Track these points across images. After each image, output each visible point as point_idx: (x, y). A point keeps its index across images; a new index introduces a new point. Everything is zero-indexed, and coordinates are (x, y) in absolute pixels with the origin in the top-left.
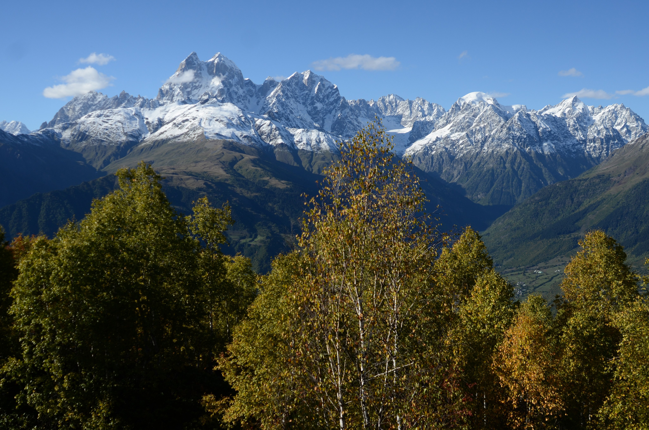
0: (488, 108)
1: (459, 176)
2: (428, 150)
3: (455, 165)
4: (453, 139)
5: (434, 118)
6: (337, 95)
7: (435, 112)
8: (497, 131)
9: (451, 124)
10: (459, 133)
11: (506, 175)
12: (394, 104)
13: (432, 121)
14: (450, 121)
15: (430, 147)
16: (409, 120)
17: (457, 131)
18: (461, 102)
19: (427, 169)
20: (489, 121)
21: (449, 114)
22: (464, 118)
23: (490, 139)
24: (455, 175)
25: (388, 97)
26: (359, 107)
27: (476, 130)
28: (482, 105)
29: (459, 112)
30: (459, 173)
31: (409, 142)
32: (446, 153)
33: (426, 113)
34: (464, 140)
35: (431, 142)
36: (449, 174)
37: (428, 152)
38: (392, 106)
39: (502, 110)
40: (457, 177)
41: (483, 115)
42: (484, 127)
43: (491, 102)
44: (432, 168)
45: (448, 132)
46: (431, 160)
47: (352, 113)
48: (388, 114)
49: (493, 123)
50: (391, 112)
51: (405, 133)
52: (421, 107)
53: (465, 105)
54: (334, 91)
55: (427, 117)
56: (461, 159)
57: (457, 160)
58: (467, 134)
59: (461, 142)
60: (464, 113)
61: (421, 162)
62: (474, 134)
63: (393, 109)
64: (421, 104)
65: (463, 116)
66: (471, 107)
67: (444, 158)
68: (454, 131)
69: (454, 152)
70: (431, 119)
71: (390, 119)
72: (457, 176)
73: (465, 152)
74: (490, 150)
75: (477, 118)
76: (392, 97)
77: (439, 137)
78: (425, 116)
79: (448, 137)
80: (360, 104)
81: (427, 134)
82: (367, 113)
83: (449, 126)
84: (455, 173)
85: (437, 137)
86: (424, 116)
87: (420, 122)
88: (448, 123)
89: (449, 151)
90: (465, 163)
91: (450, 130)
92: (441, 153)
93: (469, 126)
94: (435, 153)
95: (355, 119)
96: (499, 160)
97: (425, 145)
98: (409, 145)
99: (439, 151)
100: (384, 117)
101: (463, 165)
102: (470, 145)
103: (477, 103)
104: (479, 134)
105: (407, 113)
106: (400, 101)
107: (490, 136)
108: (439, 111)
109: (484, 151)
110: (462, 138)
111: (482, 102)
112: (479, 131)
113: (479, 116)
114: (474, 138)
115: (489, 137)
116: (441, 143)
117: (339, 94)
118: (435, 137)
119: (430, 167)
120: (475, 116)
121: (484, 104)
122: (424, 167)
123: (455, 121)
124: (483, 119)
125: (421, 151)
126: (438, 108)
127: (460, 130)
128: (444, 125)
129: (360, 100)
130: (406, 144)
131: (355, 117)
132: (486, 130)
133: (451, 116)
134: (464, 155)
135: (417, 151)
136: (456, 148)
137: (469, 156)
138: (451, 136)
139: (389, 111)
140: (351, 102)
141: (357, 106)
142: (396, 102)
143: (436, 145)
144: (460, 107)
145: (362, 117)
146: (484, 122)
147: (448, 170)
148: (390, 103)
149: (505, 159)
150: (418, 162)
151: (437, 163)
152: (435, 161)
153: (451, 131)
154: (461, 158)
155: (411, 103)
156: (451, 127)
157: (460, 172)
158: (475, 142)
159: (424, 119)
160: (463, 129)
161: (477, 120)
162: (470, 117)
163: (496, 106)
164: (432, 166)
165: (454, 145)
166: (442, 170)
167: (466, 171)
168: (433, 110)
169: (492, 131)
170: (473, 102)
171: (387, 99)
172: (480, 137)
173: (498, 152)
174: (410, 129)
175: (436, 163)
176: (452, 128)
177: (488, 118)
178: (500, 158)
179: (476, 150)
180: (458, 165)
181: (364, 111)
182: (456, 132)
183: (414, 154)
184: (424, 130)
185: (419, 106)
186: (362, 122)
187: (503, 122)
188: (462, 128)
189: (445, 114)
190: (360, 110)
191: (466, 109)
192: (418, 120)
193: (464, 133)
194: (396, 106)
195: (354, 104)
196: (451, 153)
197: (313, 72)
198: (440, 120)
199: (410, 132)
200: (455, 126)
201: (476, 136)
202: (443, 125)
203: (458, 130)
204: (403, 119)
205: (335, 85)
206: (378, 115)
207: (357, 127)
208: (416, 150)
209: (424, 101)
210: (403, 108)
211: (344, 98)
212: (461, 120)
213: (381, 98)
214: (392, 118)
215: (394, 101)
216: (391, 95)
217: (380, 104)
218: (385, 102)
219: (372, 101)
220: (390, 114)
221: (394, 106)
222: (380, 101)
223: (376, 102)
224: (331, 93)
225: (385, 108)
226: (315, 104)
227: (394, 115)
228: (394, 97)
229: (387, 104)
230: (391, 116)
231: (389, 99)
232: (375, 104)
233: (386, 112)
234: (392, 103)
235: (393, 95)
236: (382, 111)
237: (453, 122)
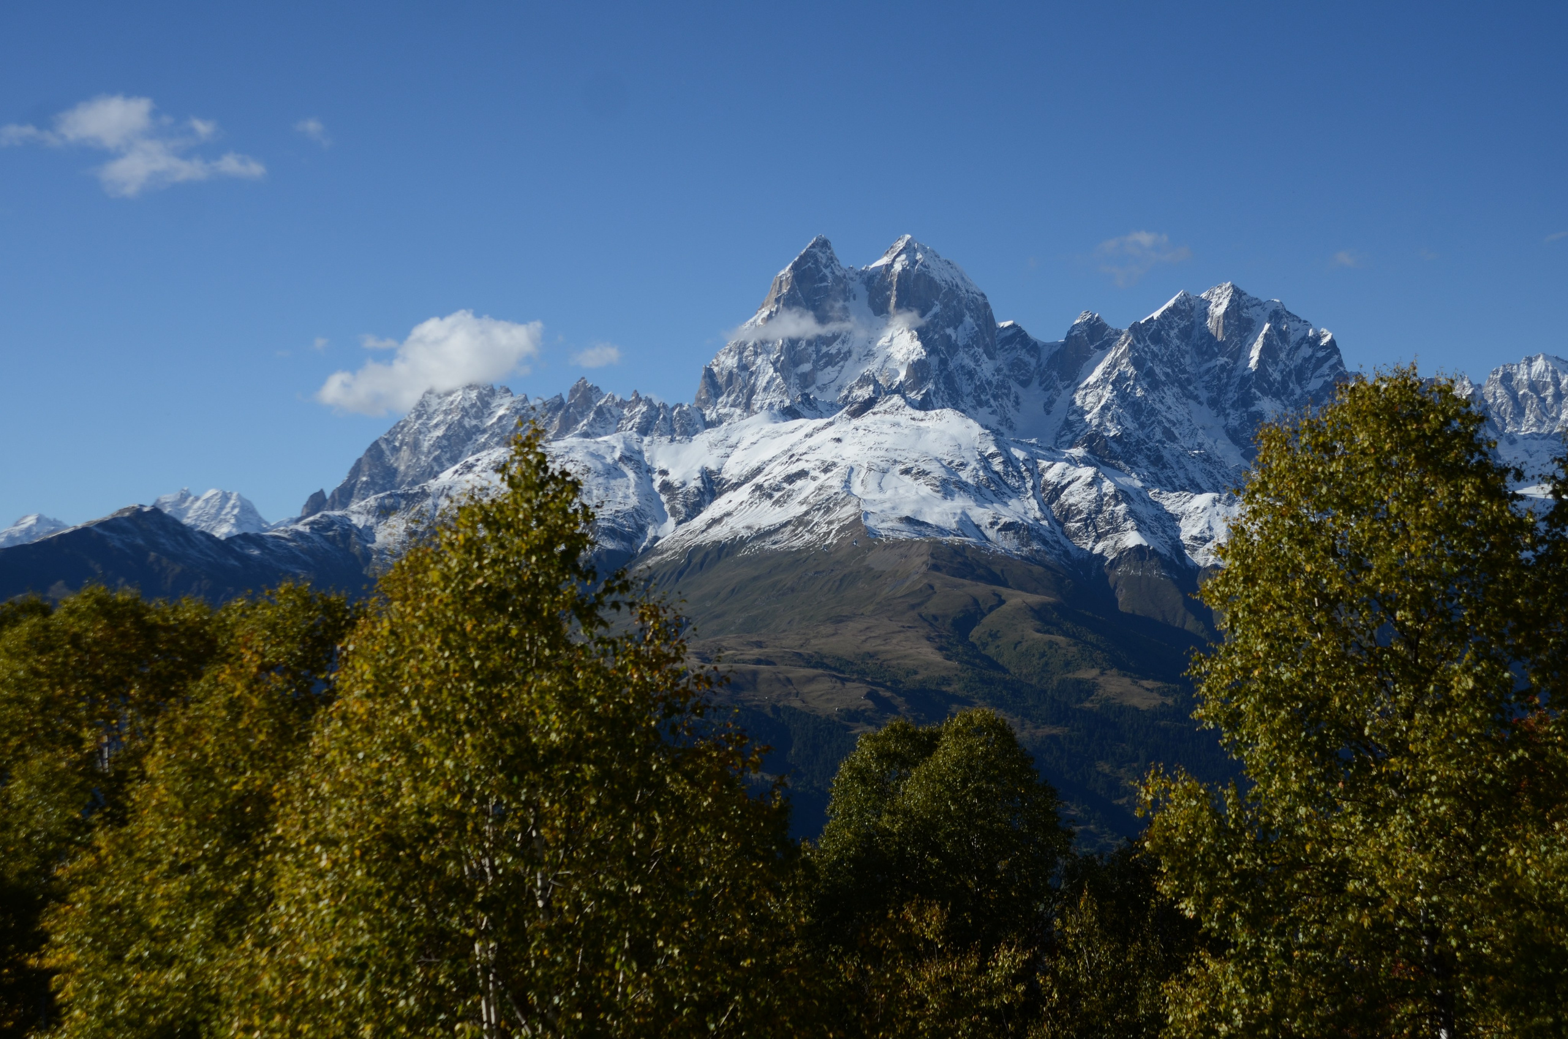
6: (1333, 368)
12: (1551, 390)
25: (1524, 367)
38: (1544, 400)
48: (1527, 426)
50: (1540, 422)
54: (1321, 354)
63: (1544, 410)
71: (1535, 445)
76: (1539, 365)
100: (1512, 440)
117: (1340, 362)
139: (1530, 417)
142: (1557, 383)
148: (1533, 386)
171: (1522, 375)
194: (1559, 396)
197: (1241, 288)
205: (1324, 331)
206: (1491, 434)
211: (1358, 375)
213: (1497, 371)
214: (1543, 442)
215: (1549, 380)
216: (1537, 358)
217: (1494, 394)
218: (1514, 383)
219: (1465, 383)
220: (1534, 429)
221: (1549, 400)
222: (1495, 381)
223: (1480, 386)
224: (1313, 361)
225: (1514, 409)
226: (1254, 405)
227: (1550, 432)
228: (1547, 367)
229: (1521, 393)
230: (1538, 434)
231: (1529, 374)
232: (1478, 393)
233: (1519, 424)
234: (1540, 388)
235: (1545, 359)
236: (1504, 420)
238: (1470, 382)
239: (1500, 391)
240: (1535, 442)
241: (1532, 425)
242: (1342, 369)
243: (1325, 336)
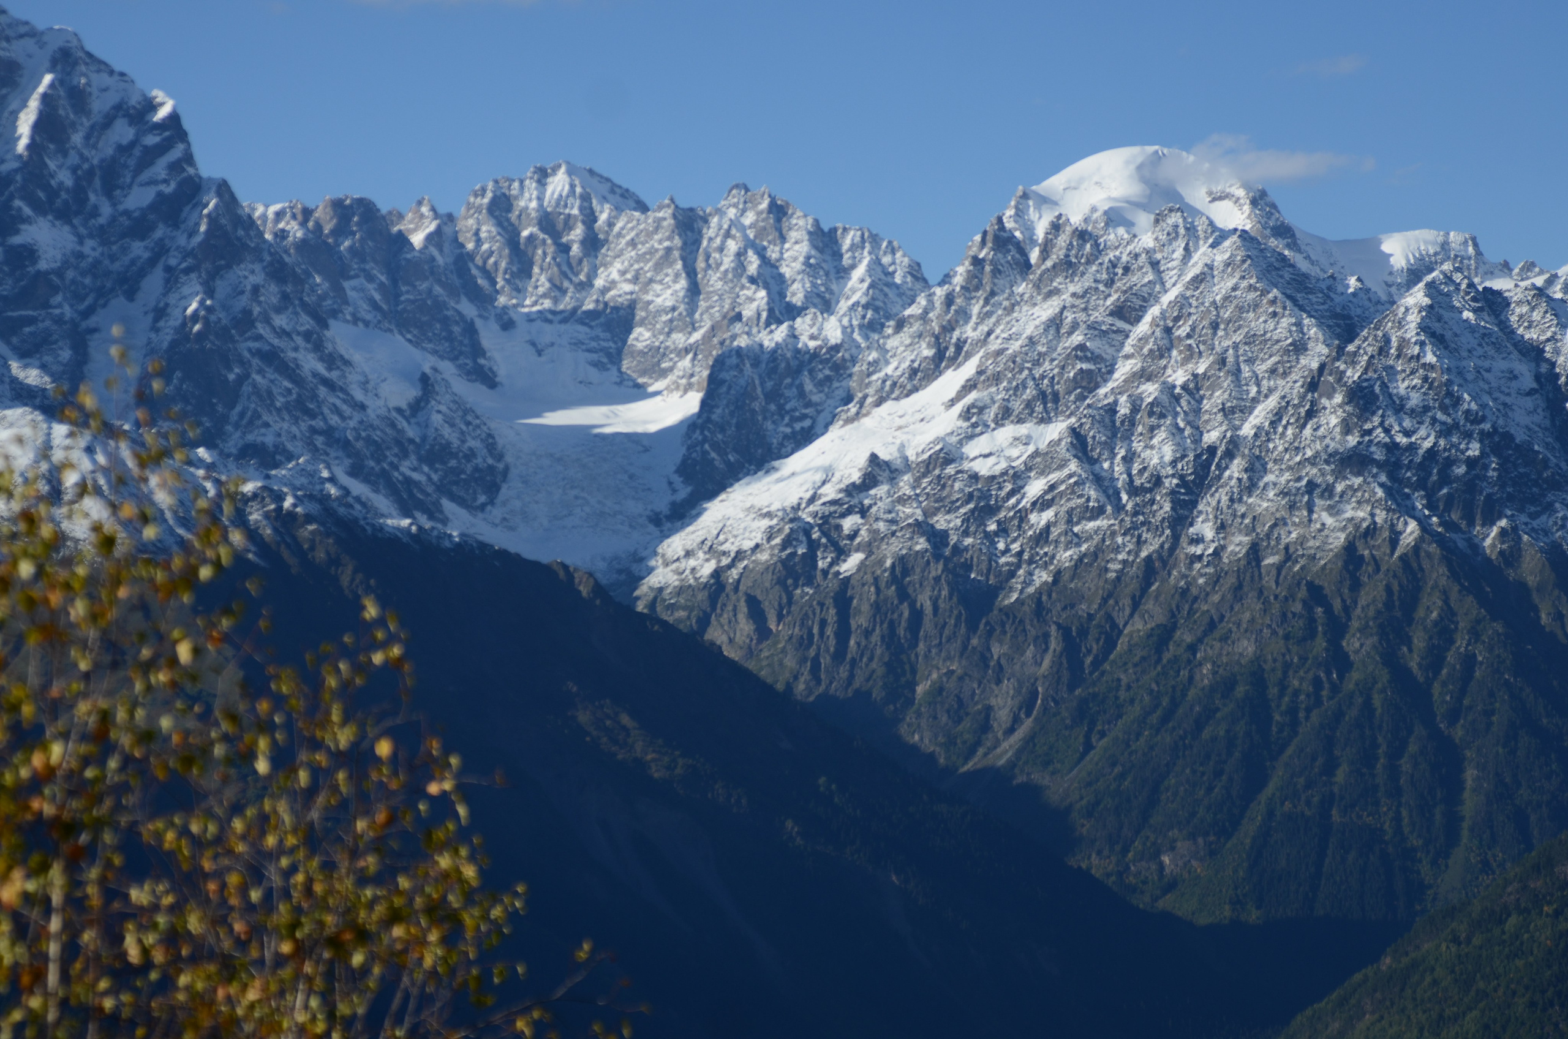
0: (1220, 257)
1: (1027, 725)
2: (813, 546)
3: (997, 650)
4: (984, 468)
5: (847, 331)
6: (175, 167)
7: (857, 284)
8: (1277, 416)
9: (969, 369)
10: (1023, 429)
11: (1353, 713)
12: (577, 233)
13: (836, 348)
14: (959, 346)
15: (828, 523)
16: (679, 339)
17: (1005, 415)
18: (1033, 214)
19: (806, 676)
20: (1224, 341)
21: (949, 300)
22: (1055, 324)
23: (1236, 469)
24: (1003, 716)
25: (531, 185)
26: (331, 250)
27: (1135, 409)
28: (1173, 236)
29: (1021, 288)
30: (1028, 705)
31: (684, 492)
32: (936, 569)
33: (796, 294)
34: (1054, 477)
35: (830, 492)
36: (959, 710)
37: (810, 558)
38: (565, 249)
39: (1314, 271)
40: (1011, 731)
41: (1182, 302)
42: (1195, 388)
43: (1236, 216)
44: (843, 672)
45: (948, 423)
46: (832, 614)
47: (285, 297)
48: (535, 298)
49: (1250, 361)
50: (557, 290)
51: (653, 428)
52: (761, 253)
53: (1062, 240)
54: (151, 140)
55: (803, 324)
56: (1039, 605)
57: (1009, 612)
58: (1074, 431)
59: (1035, 488)
60: (1056, 292)
61: (763, 632)
62: (1128, 438)
63: (566, 267)
64: (761, 233)
65: (1046, 311)
66: (1098, 250)
67: (924, 600)
68: (990, 415)
69: (992, 557)
70: (833, 330)
71: (548, 333)
72: (1016, 721)
73: (1066, 556)
74: (1238, 544)
75: (1143, 327)
76: (559, 183)
77: (884, 455)
78: (792, 312)
79: (945, 456)
80: (341, 231)
81: (805, 438)
82: (391, 293)
83: (952, 380)
84: (1003, 701)
85: (874, 458)
86: (781, 312)
87: (755, 356)
88: (944, 357)
89: (957, 550)
90: (1065, 630)
91: (959, 407)
92: (903, 565)
93: (1088, 382)
94: (862, 565)
95: (307, 336)
96: (1297, 607)
97: (792, 514)
99: (890, 551)
100: (507, 324)
101: (1055, 644)
102: (1099, 512)
103: (1144, 219)
104: (1161, 435)
105: (667, 293)
106: (618, 209)
107: (1233, 447)
108: (881, 279)
109: (1198, 550)
110: (1040, 462)
111: (1175, 218)
112: (1158, 411)
113: (1154, 311)
114: (1128, 459)
115: (1230, 455)
116: (902, 500)
117: (189, 158)
118: (862, 460)
119: (825, 661)
120: (1128, 312)
121: (1191, 230)
122: (790, 662)
123: (994, 345)
124: (1182, 331)
125: (763, 557)
126: (877, 262)
127: (1029, 405)
128: (920, 376)
129: (337, 205)
130: (662, 505)
131: (306, 322)
132: (1206, 405)
133: (964, 315)
134: (1058, 575)
135: (739, 555)
136: (1003, 530)
137: (1090, 583)
138: (972, 449)
139: (541, 280)
140: (279, 215)
141: (316, 248)
142: (590, 218)
143: (864, 512)
144: (1024, 254)
145: (356, 320)
146: (1191, 355)
147: (951, 685)
148: (549, 223)
149: (1337, 605)
150: (745, 627)
151: (875, 638)
152: (860, 620)
153: (966, 415)
154: (1037, 597)
155: (689, 225)
156: (970, 386)
157: (1034, 694)
158: (1133, 491)
159: (780, 333)
160: (1047, 403)
161: (1143, 340)
162: (1097, 316)
163: (1273, 242)
164: (840, 654)
165: (991, 511)
166: (912, 685)
167: (1071, 688)
168: (843, 273)
169: (1246, 410)
170: (1113, 218)
171: (528, 201)
172: (1168, 452)
173: (1288, 556)
174: (690, 403)
175: (867, 633)
176: (973, 396)
177: (1215, 326)
178: (1303, 593)
179: (1140, 543)
180: (1019, 649)
181: (370, 278)
182: (999, 422)
183: (717, 574)
184: (781, 411)
185: (750, 244)
186: (357, 357)
187: (1318, 351)
188: (1042, 396)
189: (922, 301)
190: (338, 272)
191: (1068, 267)
192: (742, 342)
193: (1057, 430)
194: (593, 243)
195: (295, 230)
196: (968, 567)
198: (891, 343)
199: (691, 425)
200: (997, 378)
201: (1137, 446)
202: (914, 372)
203: (1017, 406)
204: (641, 337)
205: (159, 95)
206: (468, 309)
207: (322, 391)
208: (731, 547)
209: (778, 211)
210: (640, 258)
211: (223, 189)
212: (1032, 341)
213: (484, 190)
214: (563, 327)
215: (575, 211)
216: (555, 169)
217: (477, 233)
218: (513, 216)
219: (425, 210)
220: (547, 304)
221: (575, 249)
222: (479, 209)
223: (450, 218)
224: (137, 152)
225: (511, 262)
226: (17, 232)
227: (575, 310)
228: (572, 186)
229: (525, 233)
230: (553, 313)
231: (540, 199)
232: (448, 230)
233: (519, 291)
234: (560, 226)
235: (570, 173)
236: (494, 283)
237: (981, 354)
238: (433, 209)
239: (488, 229)
240: (547, 327)
241: (544, 296)
242: (191, 171)
243: (162, 104)
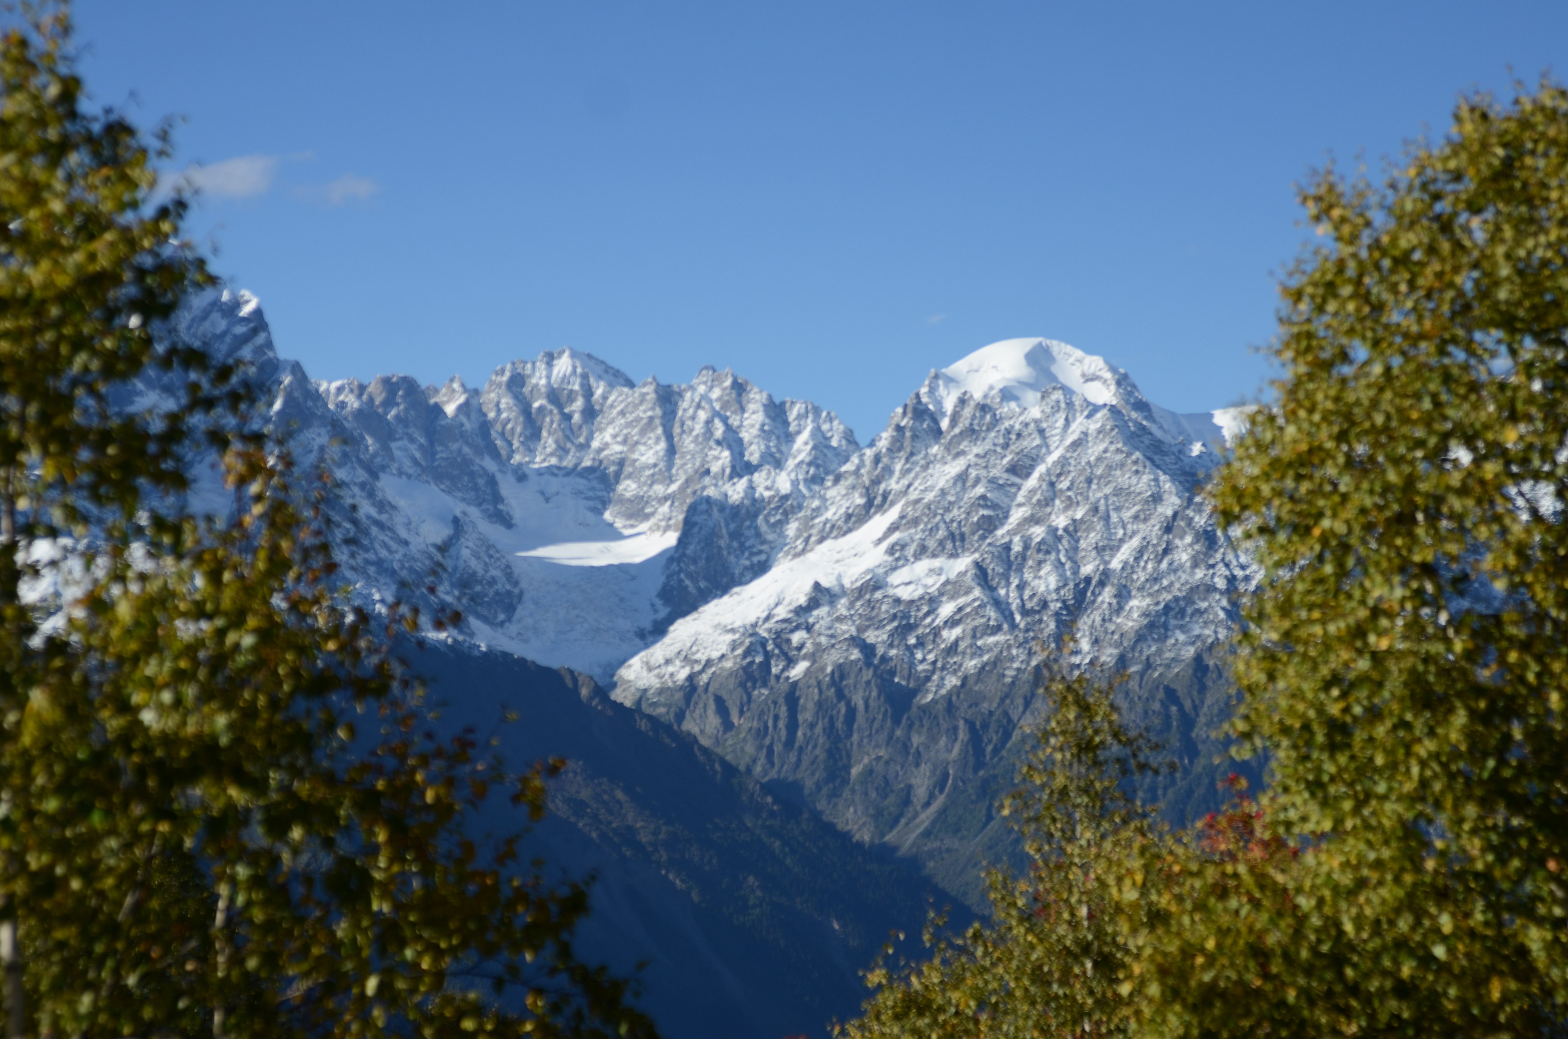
0: (1093, 426)
1: (940, 801)
2: (768, 656)
3: (916, 740)
4: (905, 594)
5: (795, 483)
6: (260, 350)
7: (802, 446)
8: (1140, 553)
9: (893, 514)
10: (937, 563)
11: (1200, 791)
12: (579, 404)
13: (786, 498)
14: (885, 496)
15: (780, 637)
16: (659, 489)
17: (922, 551)
18: (942, 390)
19: (762, 760)
20: (1096, 493)
21: (877, 459)
22: (962, 478)
23: (1107, 595)
24: (921, 793)
25: (541, 366)
26: (382, 418)
27: (1026, 547)
28: (1056, 408)
29: (935, 449)
30: (941, 784)
31: (664, 612)
32: (868, 674)
33: (753, 454)
34: (961, 601)
35: (782, 613)
36: (885, 788)
37: (766, 666)
38: (568, 417)
39: (1167, 438)
40: (927, 804)
41: (1063, 462)
42: (1074, 530)
43: (1104, 394)
44: (793, 757)
45: (876, 557)
46: (783, 711)
47: (345, 455)
48: (544, 457)
49: (1118, 509)
50: (561, 450)
51: (638, 560)
52: (725, 420)
53: (967, 412)
54: (240, 330)
55: (760, 478)
56: (950, 704)
57: (925, 709)
58: (978, 565)
59: (947, 610)
60: (963, 453)
61: (728, 725)
62: (1020, 570)
63: (568, 433)
64: (725, 405)
65: (954, 468)
66: (996, 421)
67: (858, 700)
68: (910, 551)
69: (912, 665)
70: (784, 483)
71: (554, 484)
72: (931, 797)
73: (971, 665)
74: (1108, 656)
75: (1032, 482)
76: (563, 365)
77: (825, 583)
78: (750, 469)
79: (874, 584)
80: (389, 403)
81: (762, 568)
82: (429, 452)
83: (879, 523)
84: (921, 781)
85: (817, 586)
86: (741, 468)
87: (722, 505)
88: (873, 504)
89: (884, 659)
90: (971, 724)
91: (885, 545)
92: (841, 672)
93: (989, 525)
94: (808, 672)
95: (363, 486)
96: (1156, 706)
97: (752, 631)
98: (659, 630)
99: (831, 660)
100: (521, 476)
101: (963, 735)
102: (997, 629)
103: (1031, 397)
104: (1047, 568)
105: (650, 452)
106: (611, 386)
107: (1105, 578)
108: (821, 443)
109: (1076, 660)
110: (952, 588)
111: (1057, 395)
112: (1045, 548)
113: (1041, 469)
114: (1021, 587)
115: (1102, 584)
116: (840, 619)
117: (269, 344)
118: (808, 587)
119: (778, 748)
120: (1020, 469)
121: (1070, 405)
122: (750, 749)
123: (913, 495)
124: (1064, 485)
125: (728, 664)
126: (817, 430)
127: (941, 543)
128: (854, 520)
129: (387, 382)
130: (647, 623)
131: (362, 475)
132: (1083, 544)
133: (888, 471)
134: (965, 680)
135: (709, 663)
136: (921, 644)
137: (990, 687)
138: (895, 578)
139: (549, 442)
140: (340, 390)
141: (368, 416)
142: (588, 393)
143: (809, 628)
144: (936, 422)
145: (401, 473)
146: (1070, 504)
147: (879, 768)
148: (555, 396)
149: (1188, 704)
150: (713, 721)
151: (818, 729)
152: (806, 716)
153: (891, 551)
154: (949, 697)
155: (668, 398)
156: (893, 528)
157: (946, 775)
158: (1025, 612)
159: (742, 484)
160: (955, 542)
161: (1032, 492)
162: (995, 472)
163: (1134, 415)
164: (790, 742)
165: (910, 628)
166: (847, 768)
167: (976, 770)
168: (790, 438)
169: (1114, 549)
170: (1007, 394)
171: (539, 379)
172: (1053, 581)
173: (1148, 665)
174: (671, 539)
175: (812, 726)
176: (895, 536)
177: (1089, 481)
178: (1161, 694)
179: (1030, 653)
180: (934, 739)
181: (412, 440)
182: (917, 556)
183: (691, 678)
184: (742, 548)
185: (716, 414)
186: (402, 503)
187: (1171, 502)
188: (952, 536)
189: (855, 459)
190: (386, 435)
191: (971, 433)
192: (711, 492)
193: (963, 563)
194: (591, 413)
195: (353, 402)
196: (893, 673)
198: (831, 493)
199: (672, 559)
200: (915, 522)
201: (1028, 576)
202: (849, 516)
203: (932, 544)
204: (628, 488)
205: (246, 294)
206: (490, 465)
207: (374, 530)
208: (702, 656)
209: (739, 388)
210: (629, 425)
211: (297, 369)
212: (943, 493)
213: (503, 371)
214: (566, 480)
215: (577, 387)
216: (562, 352)
217: (498, 404)
218: (526, 390)
219: (456, 386)
220: (554, 461)
221: (577, 417)
222: (499, 385)
223: (476, 392)
224: (228, 339)
225: (525, 428)
226: (132, 403)
227: (576, 466)
228: (574, 368)
229: (536, 405)
230: (559, 468)
231: (549, 377)
232: (474, 402)
233: (531, 451)
234: (564, 399)
235: (574, 355)
236: (510, 444)
237: (903, 501)
238: (463, 385)
239: (506, 401)
240: (554, 480)
241: (552, 454)
242: (271, 354)
243: (247, 302)
